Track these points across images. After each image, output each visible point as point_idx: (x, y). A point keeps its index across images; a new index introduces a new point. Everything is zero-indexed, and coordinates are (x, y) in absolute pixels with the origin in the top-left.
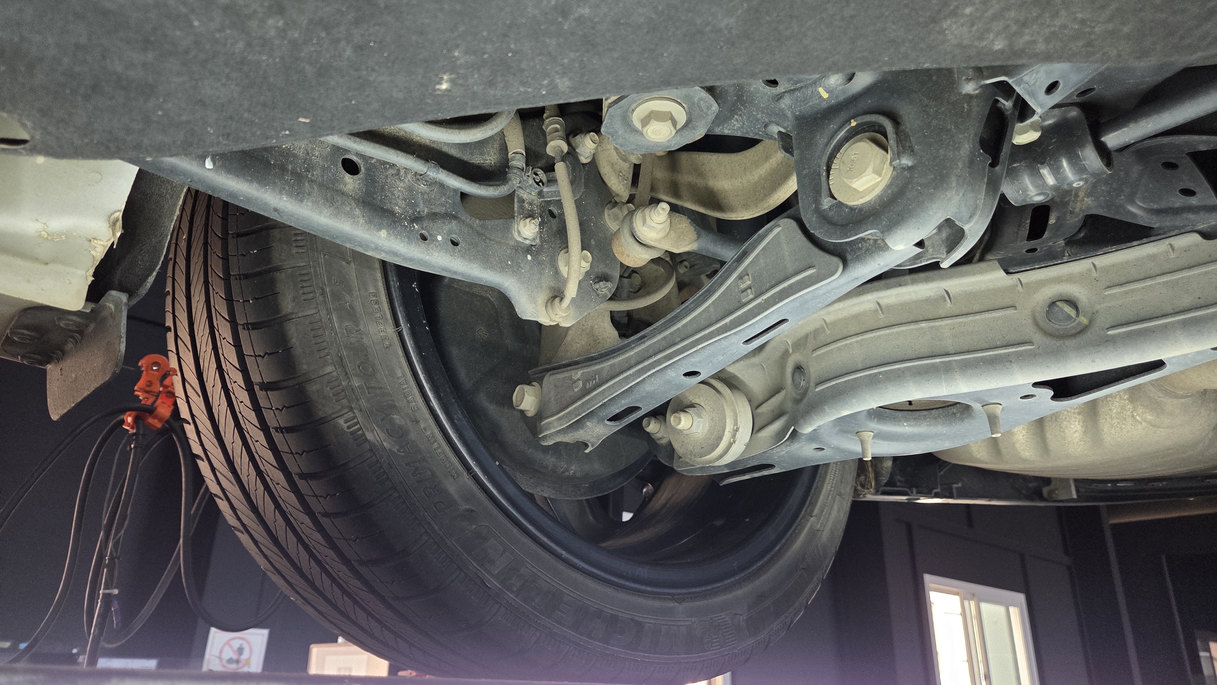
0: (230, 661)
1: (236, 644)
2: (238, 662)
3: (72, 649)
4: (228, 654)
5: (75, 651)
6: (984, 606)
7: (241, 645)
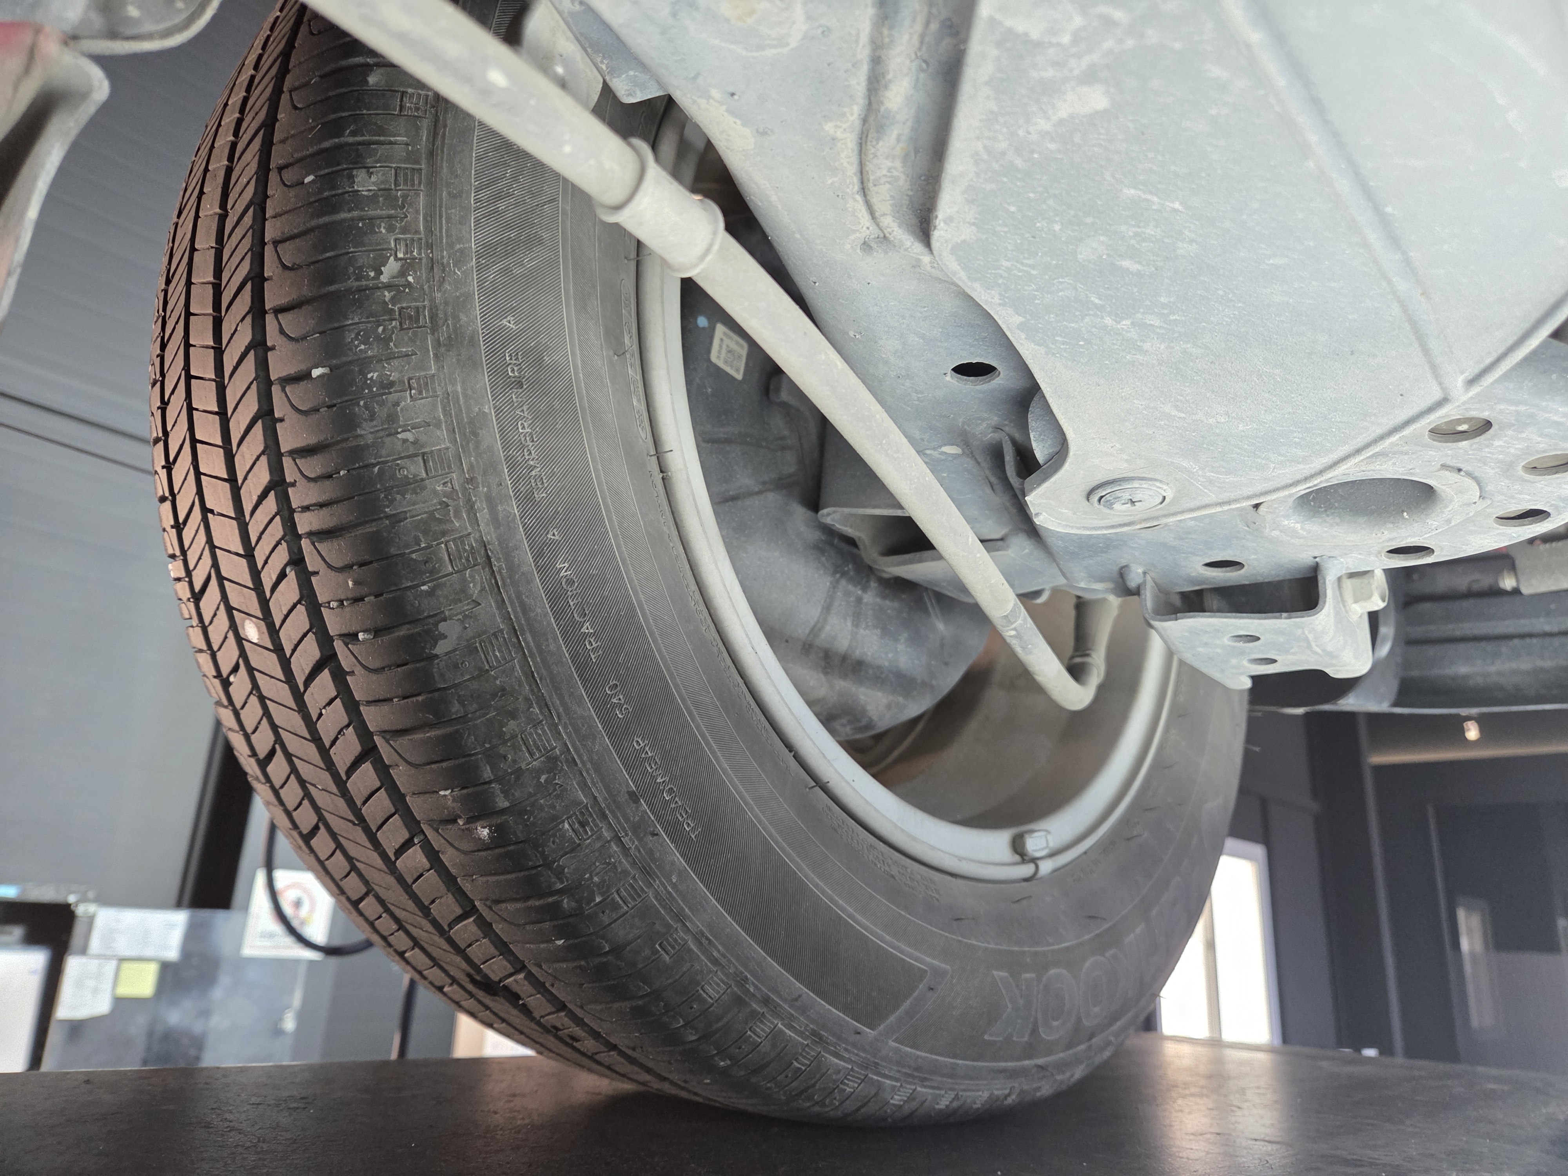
1: (292, 895)
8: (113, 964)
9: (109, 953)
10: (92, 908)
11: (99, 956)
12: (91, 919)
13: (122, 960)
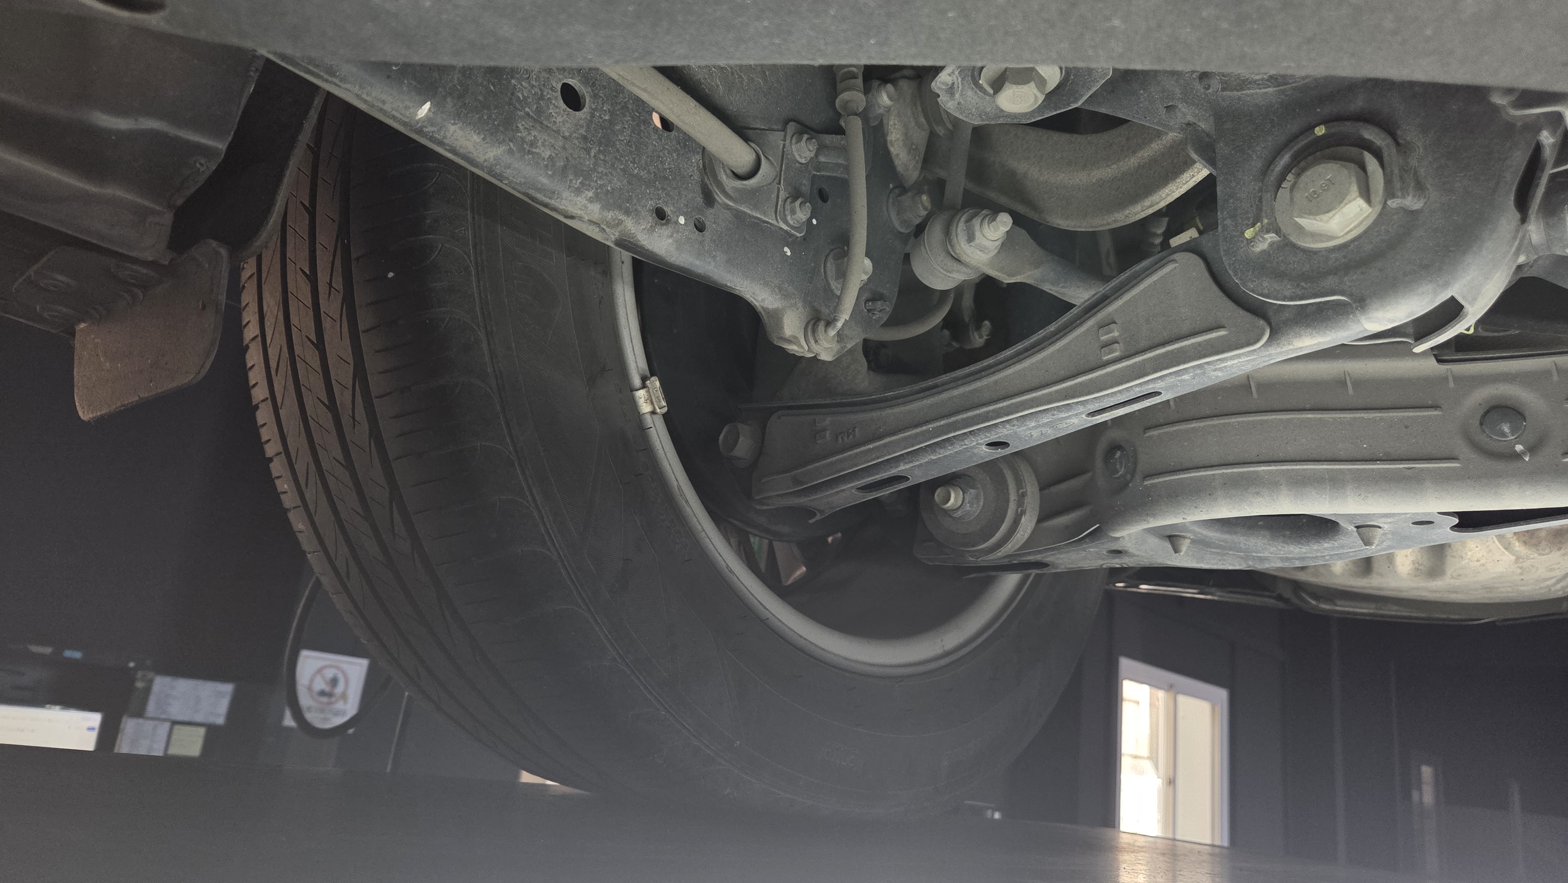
0: (322, 693)
1: (329, 673)
2: (330, 695)
3: (129, 663)
4: (320, 685)
5: (132, 665)
6: (1181, 699)
7: (336, 672)
8: (167, 725)
9: (164, 716)
10: (150, 675)
11: (153, 719)
12: (149, 685)
13: (175, 723)
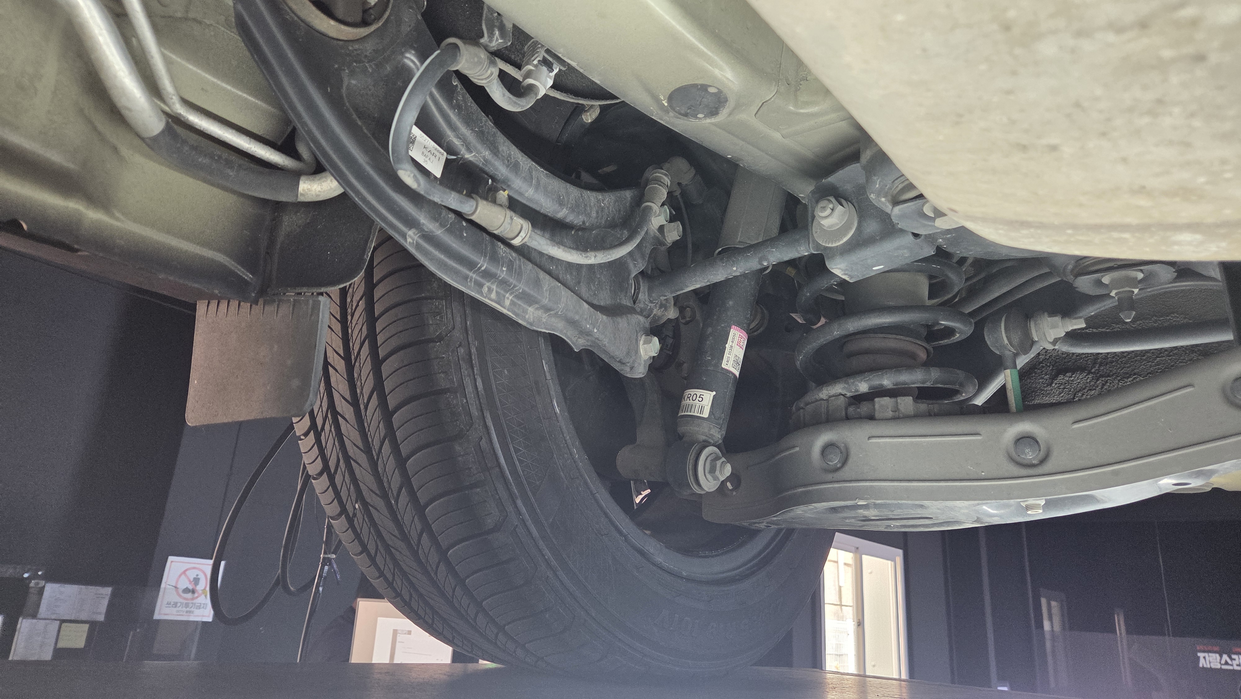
0: (186, 591)
1: (192, 575)
2: (193, 592)
3: (24, 574)
4: (184, 583)
5: (26, 575)
7: (197, 575)
8: (57, 624)
9: (53, 617)
10: (42, 583)
11: (44, 619)
12: (41, 591)
13: (63, 621)
